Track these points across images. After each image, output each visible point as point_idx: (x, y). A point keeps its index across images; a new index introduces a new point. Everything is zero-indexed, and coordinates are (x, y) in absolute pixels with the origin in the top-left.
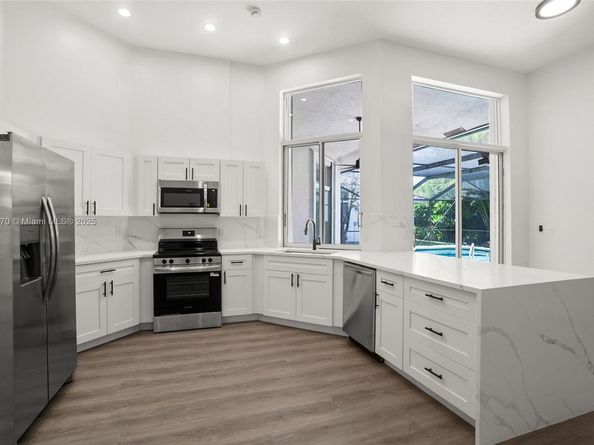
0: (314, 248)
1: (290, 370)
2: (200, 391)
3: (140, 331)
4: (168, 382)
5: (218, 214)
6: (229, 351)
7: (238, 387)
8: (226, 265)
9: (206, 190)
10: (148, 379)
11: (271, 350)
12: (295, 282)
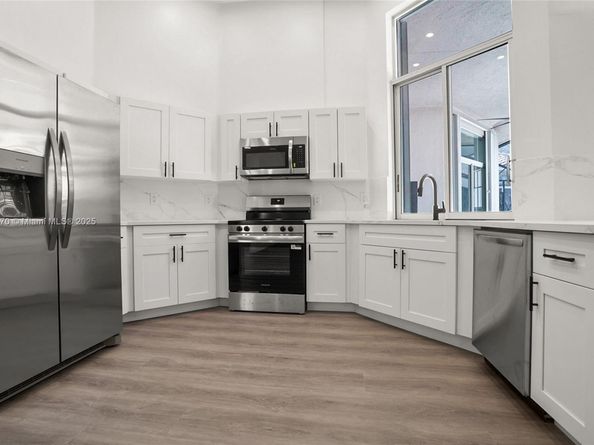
0: (436, 218)
1: (361, 393)
2: (218, 393)
3: (218, 307)
4: (194, 369)
5: (306, 176)
6: (293, 345)
7: (270, 400)
8: (312, 238)
9: (290, 148)
10: (180, 360)
11: (349, 355)
12: (399, 262)
